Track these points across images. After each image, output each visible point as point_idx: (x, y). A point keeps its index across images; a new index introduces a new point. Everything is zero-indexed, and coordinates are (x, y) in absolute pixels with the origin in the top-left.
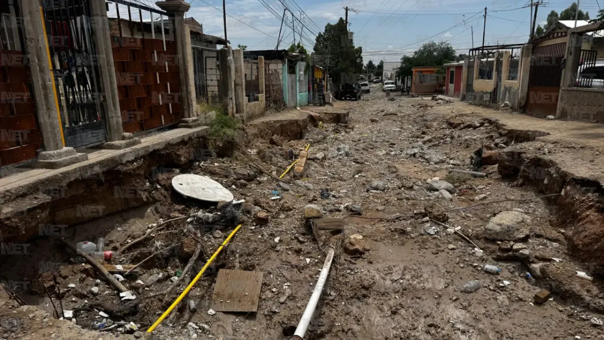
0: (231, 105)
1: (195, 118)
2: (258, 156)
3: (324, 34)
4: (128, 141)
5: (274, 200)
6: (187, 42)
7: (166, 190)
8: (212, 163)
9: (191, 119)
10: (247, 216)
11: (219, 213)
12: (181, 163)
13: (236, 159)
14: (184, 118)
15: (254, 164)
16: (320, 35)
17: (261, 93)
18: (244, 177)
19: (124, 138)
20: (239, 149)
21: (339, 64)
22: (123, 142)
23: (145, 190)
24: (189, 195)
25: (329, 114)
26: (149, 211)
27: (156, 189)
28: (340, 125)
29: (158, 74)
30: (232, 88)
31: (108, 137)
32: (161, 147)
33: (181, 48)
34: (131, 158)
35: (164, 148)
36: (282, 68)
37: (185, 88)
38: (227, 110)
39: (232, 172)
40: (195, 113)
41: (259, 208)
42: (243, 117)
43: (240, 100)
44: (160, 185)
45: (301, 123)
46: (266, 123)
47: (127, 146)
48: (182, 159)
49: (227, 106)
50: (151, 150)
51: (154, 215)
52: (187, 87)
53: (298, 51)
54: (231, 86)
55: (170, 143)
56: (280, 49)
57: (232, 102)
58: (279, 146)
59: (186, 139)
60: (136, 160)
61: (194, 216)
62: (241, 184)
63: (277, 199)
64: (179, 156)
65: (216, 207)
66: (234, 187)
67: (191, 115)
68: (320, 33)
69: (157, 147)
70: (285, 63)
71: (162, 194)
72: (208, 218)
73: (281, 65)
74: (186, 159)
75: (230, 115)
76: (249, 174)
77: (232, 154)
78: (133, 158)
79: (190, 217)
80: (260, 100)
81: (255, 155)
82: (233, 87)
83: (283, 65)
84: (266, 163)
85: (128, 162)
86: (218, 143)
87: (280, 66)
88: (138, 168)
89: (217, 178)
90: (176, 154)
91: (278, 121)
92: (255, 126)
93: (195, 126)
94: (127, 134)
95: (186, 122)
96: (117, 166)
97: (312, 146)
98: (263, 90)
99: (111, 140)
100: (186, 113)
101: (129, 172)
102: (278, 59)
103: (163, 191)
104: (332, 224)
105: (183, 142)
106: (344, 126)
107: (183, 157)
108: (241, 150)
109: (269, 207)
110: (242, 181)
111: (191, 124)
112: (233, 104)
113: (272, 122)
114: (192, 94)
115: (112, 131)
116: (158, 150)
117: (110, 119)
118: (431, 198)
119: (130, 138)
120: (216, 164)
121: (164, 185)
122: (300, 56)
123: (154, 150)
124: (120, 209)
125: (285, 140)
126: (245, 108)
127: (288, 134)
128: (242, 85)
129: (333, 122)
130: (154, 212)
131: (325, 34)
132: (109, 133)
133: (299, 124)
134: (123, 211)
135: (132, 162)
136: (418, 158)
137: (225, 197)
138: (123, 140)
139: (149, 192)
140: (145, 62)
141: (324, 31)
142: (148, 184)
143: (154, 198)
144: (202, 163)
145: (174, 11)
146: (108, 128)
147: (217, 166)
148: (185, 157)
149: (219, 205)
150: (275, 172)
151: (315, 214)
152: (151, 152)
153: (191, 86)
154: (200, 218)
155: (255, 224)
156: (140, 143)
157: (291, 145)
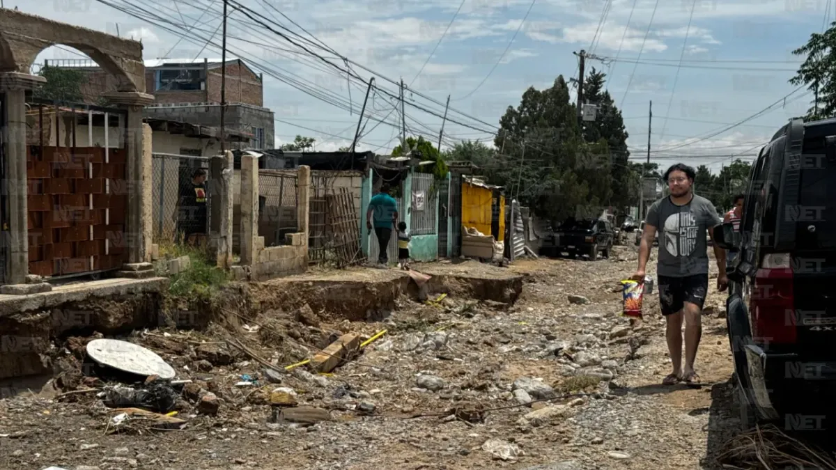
0: (224, 249)
1: (145, 264)
2: (258, 336)
3: (521, 109)
4: (33, 285)
5: (241, 387)
6: (145, 149)
7: (78, 357)
8: (162, 332)
9: (138, 264)
10: (189, 401)
11: (145, 391)
12: (109, 326)
13: (211, 334)
14: (128, 262)
15: (237, 342)
16: (511, 112)
17: (300, 231)
18: (209, 356)
19: (28, 281)
20: (221, 320)
21: (549, 176)
22: (27, 286)
23: (48, 354)
24: (107, 363)
25: (466, 279)
26: (48, 383)
27: (63, 354)
28: (488, 304)
29: (91, 196)
30: (227, 220)
31: (6, 278)
32: (79, 298)
33: (134, 158)
34: (34, 307)
35: (84, 300)
36: (360, 185)
37: (134, 217)
38: (214, 256)
39: (192, 349)
40: (147, 256)
41: (213, 394)
42: (248, 271)
43: (245, 241)
44: (70, 349)
45: (374, 289)
46: (297, 285)
47: (30, 291)
48: (111, 320)
49: (216, 250)
50: (64, 300)
51: (55, 389)
52: (138, 217)
53: (409, 153)
54: (227, 216)
55: (95, 294)
56: (358, 150)
57: (226, 243)
58: (310, 325)
59: (122, 292)
60: (40, 310)
61: (107, 389)
62: (201, 366)
63: (246, 386)
64: (107, 315)
65: (143, 382)
66: (186, 367)
67: (141, 259)
68: (511, 107)
69: (74, 298)
70: (368, 177)
71: (70, 361)
72: (127, 393)
73: (360, 179)
74: (117, 321)
75: (219, 265)
76: (219, 354)
77: (206, 326)
78: (37, 308)
79: (102, 390)
80: (294, 243)
81: (254, 334)
82: (230, 218)
83: (363, 181)
84: (268, 347)
85: (29, 311)
86: (181, 306)
87: (357, 181)
88: (41, 321)
89: (160, 352)
90: (101, 311)
91: (323, 283)
92: (272, 289)
93: (144, 276)
94: (33, 276)
95: (131, 269)
96: (13, 314)
97: (391, 335)
98: (304, 225)
99: (10, 282)
100: (133, 257)
101: (28, 323)
102: (354, 169)
103: (73, 358)
104: (308, 415)
105: (116, 296)
106: (495, 306)
107: (112, 316)
108: (225, 321)
109: (229, 395)
110: (204, 362)
111: (139, 272)
112: (228, 246)
113: (311, 284)
114: (146, 227)
115: (14, 271)
116: (75, 301)
117: (13, 254)
118: (491, 398)
119: (37, 281)
120: (166, 334)
121: (76, 350)
122: (412, 163)
123: (68, 301)
124: (9, 375)
125: (335, 318)
126: (254, 255)
127: (342, 308)
128: (251, 215)
129: (475, 297)
130: (56, 385)
131: (522, 111)
132: (9, 274)
133: (369, 291)
134: (14, 378)
135: (34, 312)
136: (560, 357)
137: (162, 373)
138: (26, 283)
139: (52, 357)
140: (74, 180)
141: (519, 104)
142: (53, 346)
143: (59, 366)
144: (146, 331)
145: (127, 106)
146: (8, 266)
147: (168, 337)
148: (115, 318)
149: (148, 380)
150: (277, 361)
151: (285, 400)
152: (64, 303)
153: (145, 215)
154: (116, 393)
155: (197, 412)
156: (50, 290)
157: (343, 327)
